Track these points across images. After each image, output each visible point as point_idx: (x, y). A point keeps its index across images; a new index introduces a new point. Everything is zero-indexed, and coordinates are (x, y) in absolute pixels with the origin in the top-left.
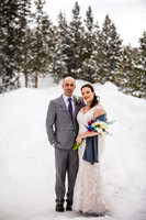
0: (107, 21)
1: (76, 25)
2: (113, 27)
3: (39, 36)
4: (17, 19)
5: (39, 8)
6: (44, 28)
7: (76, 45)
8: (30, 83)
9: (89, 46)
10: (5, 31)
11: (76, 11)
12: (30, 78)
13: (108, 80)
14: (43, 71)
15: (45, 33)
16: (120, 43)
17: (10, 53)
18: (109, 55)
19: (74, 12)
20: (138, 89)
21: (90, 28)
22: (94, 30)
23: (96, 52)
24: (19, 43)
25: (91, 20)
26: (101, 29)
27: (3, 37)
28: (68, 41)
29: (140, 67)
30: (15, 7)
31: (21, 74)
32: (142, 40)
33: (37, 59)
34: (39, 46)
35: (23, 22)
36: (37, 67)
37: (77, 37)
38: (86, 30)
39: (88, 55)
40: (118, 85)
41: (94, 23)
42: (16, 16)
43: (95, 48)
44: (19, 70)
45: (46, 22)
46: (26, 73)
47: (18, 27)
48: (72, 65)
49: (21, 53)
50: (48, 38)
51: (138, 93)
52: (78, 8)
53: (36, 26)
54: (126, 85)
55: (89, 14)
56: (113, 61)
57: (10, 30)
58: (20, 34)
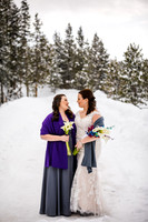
0: (96, 38)
1: (69, 42)
2: (101, 44)
3: (37, 53)
4: (19, 39)
5: (37, 29)
6: (42, 45)
7: (69, 60)
8: (31, 93)
9: (81, 60)
10: (8, 49)
11: (69, 31)
12: (30, 89)
13: (98, 88)
14: (42, 83)
15: (43, 50)
16: (107, 57)
17: (13, 68)
18: (99, 67)
19: (67, 32)
20: (124, 96)
21: (81, 45)
22: (85, 46)
23: (86, 65)
24: (20, 58)
25: (82, 38)
26: (91, 46)
27: (7, 54)
28: (62, 57)
29: (125, 76)
30: (16, 29)
31: (23, 85)
32: (126, 54)
33: (36, 72)
34: (38, 60)
35: (24, 41)
36: (36, 79)
37: (70, 52)
38: (78, 46)
39: (80, 68)
40: (106, 93)
41: (85, 40)
42: (18, 36)
43: (86, 62)
44: (21, 82)
45: (43, 40)
46: (27, 84)
47: (19, 45)
48: (66, 76)
49: (22, 68)
50: (46, 54)
51: (124, 99)
52: (70, 28)
53: (35, 43)
54: (114, 93)
55: (80, 33)
56: (102, 72)
57: (13, 48)
58: (22, 51)
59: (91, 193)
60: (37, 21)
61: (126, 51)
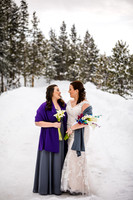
0: (88, 35)
1: (63, 38)
2: (92, 40)
3: (34, 47)
4: (18, 34)
5: (35, 25)
6: (39, 41)
7: (63, 54)
8: (28, 83)
9: (74, 54)
10: (8, 44)
11: (63, 28)
12: (28, 80)
13: (88, 80)
14: (38, 74)
15: (40, 45)
16: (97, 52)
17: (12, 60)
18: (89, 61)
19: (61, 29)
20: (111, 87)
21: (74, 41)
22: (77, 42)
23: (78, 59)
24: (19, 52)
25: (75, 34)
26: (82, 42)
27: (7, 48)
28: (57, 51)
29: (113, 70)
30: (16, 25)
31: (21, 76)
32: (114, 50)
33: (33, 65)
34: (35, 54)
35: (23, 37)
36: (33, 71)
37: (64, 48)
38: (71, 42)
39: (73, 62)
40: (96, 84)
41: (77, 37)
42: (17, 32)
43: (78, 56)
44: (19, 73)
45: (40, 36)
46: (25, 75)
47: (18, 40)
48: (60, 69)
49: (21, 60)
50: (42, 49)
51: (112, 90)
52: (64, 26)
53: (33, 39)
54: (103, 84)
55: (73, 30)
56: (92, 66)
57: (13, 42)
58: (21, 45)
59: (80, 174)
60: (35, 19)
61: (114, 47)
